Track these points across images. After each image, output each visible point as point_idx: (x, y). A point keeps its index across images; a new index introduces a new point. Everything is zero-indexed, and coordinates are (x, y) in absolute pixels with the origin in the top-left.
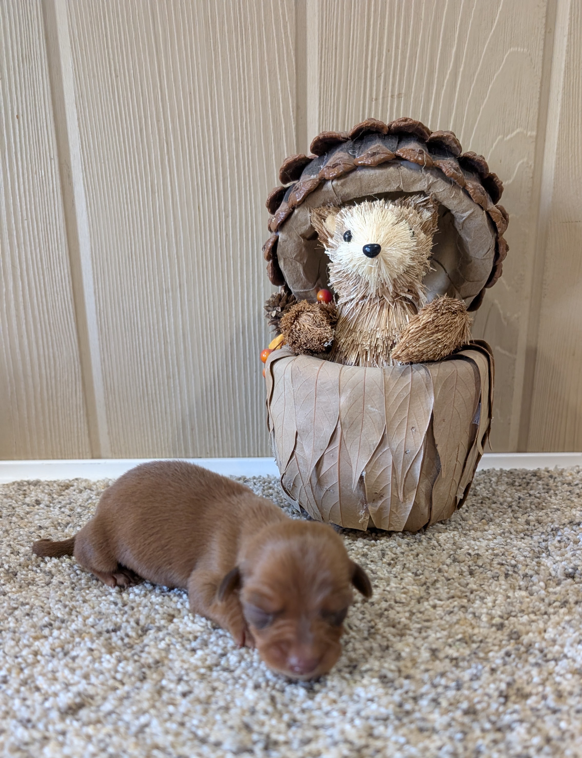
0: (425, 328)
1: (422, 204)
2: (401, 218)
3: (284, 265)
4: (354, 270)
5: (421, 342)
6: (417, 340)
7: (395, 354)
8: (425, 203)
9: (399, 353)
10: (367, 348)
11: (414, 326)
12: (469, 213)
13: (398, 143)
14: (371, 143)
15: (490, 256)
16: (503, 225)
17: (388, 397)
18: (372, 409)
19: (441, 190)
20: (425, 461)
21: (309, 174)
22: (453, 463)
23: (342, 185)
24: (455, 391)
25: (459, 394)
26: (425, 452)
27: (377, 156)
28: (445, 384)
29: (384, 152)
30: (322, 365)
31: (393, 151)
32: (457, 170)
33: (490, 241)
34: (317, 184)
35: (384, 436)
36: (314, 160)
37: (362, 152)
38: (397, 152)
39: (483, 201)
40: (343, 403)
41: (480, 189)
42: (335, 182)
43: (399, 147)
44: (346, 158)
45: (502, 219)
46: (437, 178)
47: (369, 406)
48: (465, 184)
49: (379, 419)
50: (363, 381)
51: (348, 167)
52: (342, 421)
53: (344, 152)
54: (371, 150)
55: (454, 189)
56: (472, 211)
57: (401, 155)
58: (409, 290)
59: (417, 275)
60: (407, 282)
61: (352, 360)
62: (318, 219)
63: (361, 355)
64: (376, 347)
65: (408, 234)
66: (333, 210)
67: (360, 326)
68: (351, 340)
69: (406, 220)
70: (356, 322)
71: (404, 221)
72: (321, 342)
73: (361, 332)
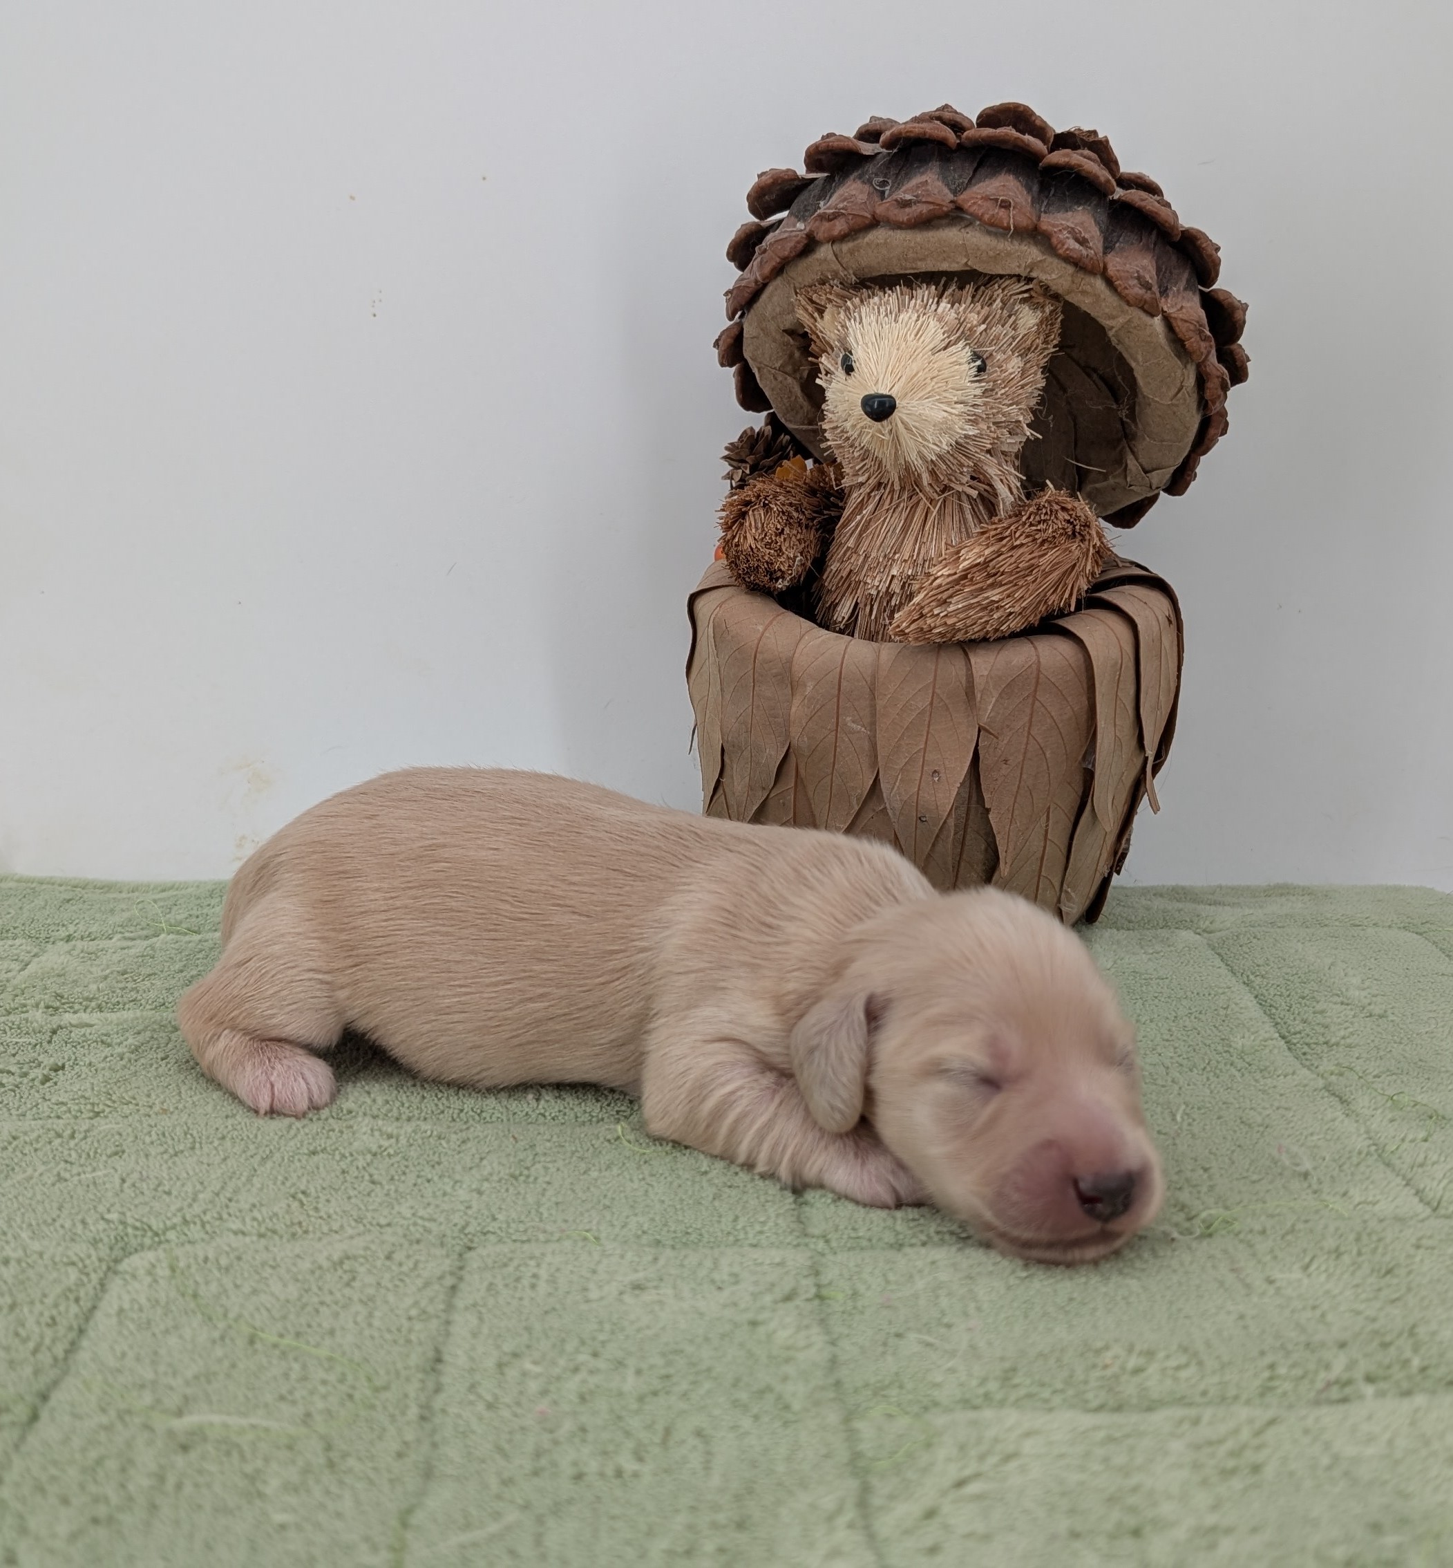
0: (964, 577)
1: (1020, 296)
2: (960, 333)
5: (951, 608)
6: (945, 602)
7: (898, 626)
8: (1026, 295)
9: (904, 624)
10: (874, 592)
11: (945, 572)
12: (1121, 320)
13: (975, 171)
14: (919, 167)
15: (1185, 400)
16: (1203, 344)
17: (885, 707)
18: (854, 726)
19: (1054, 276)
20: (968, 837)
21: (797, 217)
22: (1036, 844)
23: (851, 252)
24: (1033, 704)
25: (1043, 709)
26: (967, 820)
27: (914, 208)
28: (1009, 689)
29: (930, 200)
30: (771, 623)
31: (955, 192)
32: (1083, 242)
33: (1179, 373)
34: (800, 247)
35: (876, 781)
36: (816, 182)
37: (897, 185)
38: (961, 198)
39: (1146, 302)
40: (797, 709)
41: (1139, 278)
42: (836, 247)
43: (973, 181)
44: (862, 197)
45: (1201, 332)
46: (1043, 253)
47: (849, 719)
48: (1105, 268)
49: (866, 745)
50: (838, 670)
51: (859, 220)
52: (795, 742)
53: (864, 182)
54: (905, 192)
55: (1081, 275)
56: (1128, 318)
57: (966, 206)
58: (973, 478)
59: (989, 452)
60: (962, 465)
61: (843, 612)
62: (806, 310)
63: (861, 605)
64: (889, 595)
65: (968, 370)
66: (837, 295)
67: (867, 543)
68: (848, 570)
69: (966, 340)
70: (860, 535)
71: (961, 344)
72: (773, 575)
73: (866, 557)
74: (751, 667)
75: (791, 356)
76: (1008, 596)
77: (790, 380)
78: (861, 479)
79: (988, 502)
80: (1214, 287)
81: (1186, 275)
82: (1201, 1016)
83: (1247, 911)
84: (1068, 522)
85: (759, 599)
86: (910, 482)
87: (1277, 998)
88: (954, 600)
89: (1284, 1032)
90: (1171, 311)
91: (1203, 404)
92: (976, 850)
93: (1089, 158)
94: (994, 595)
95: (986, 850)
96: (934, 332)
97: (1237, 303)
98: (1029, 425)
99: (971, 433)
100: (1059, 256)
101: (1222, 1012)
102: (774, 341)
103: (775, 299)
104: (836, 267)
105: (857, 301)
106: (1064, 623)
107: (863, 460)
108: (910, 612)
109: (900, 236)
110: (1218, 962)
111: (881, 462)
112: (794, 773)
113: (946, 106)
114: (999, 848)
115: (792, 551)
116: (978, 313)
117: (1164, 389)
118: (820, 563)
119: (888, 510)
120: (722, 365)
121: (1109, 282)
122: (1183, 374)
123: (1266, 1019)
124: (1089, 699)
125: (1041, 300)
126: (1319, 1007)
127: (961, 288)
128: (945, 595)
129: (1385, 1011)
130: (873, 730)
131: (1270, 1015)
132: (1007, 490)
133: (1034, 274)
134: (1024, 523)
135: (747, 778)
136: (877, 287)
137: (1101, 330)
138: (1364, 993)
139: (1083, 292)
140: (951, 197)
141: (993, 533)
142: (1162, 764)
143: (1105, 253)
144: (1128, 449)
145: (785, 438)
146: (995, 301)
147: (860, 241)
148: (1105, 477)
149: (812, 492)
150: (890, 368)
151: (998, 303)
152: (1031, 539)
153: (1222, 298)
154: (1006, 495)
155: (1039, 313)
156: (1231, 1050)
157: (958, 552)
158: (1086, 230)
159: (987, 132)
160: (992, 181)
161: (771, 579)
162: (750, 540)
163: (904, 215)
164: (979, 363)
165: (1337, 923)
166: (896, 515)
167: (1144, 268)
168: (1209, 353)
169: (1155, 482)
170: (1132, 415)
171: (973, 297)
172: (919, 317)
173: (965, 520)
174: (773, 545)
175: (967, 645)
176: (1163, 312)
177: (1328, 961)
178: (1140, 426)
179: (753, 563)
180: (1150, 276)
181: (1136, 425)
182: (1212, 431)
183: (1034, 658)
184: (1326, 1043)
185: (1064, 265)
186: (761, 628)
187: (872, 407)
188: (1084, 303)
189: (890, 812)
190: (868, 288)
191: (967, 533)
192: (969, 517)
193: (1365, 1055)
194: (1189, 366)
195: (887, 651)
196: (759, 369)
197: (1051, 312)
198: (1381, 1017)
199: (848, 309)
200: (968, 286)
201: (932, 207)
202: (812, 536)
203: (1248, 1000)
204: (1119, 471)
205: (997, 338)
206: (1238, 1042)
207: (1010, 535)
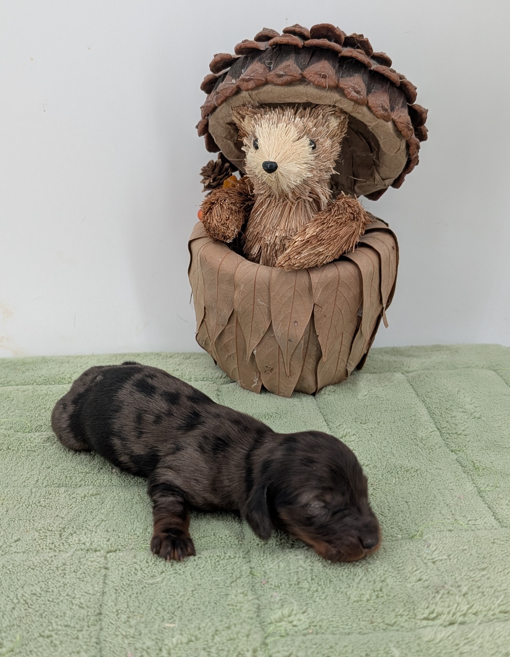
0: (308, 241)
1: (331, 113)
2: (305, 132)
3: (217, 141)
7: (280, 263)
8: (333, 112)
10: (268, 242)
11: (300, 239)
12: (374, 123)
13: (311, 58)
14: (286, 56)
15: (401, 154)
16: (409, 132)
17: (274, 296)
18: (261, 303)
19: (345, 106)
20: (309, 346)
21: (232, 76)
22: (337, 347)
23: (257, 94)
24: (336, 292)
25: (341, 294)
26: (309, 339)
27: (284, 78)
28: (327, 287)
29: (291, 74)
30: (225, 258)
31: (302, 69)
32: (358, 92)
33: (399, 143)
34: (234, 92)
35: (271, 325)
36: (240, 59)
37: (276, 65)
38: (305, 73)
39: (385, 117)
40: (237, 295)
41: (382, 107)
42: (250, 92)
43: (310, 64)
44: (261, 71)
45: (408, 127)
46: (341, 96)
47: (259, 300)
48: (368, 103)
49: (267, 311)
50: (254, 279)
51: (260, 82)
52: (236, 309)
53: (262, 63)
54: (280, 70)
55: (357, 106)
56: (377, 122)
57: (307, 76)
58: (310, 193)
59: (317, 182)
60: (305, 189)
61: (255, 251)
62: (237, 117)
63: (263, 248)
64: (275, 244)
65: (308, 149)
66: (250, 111)
67: (265, 220)
68: (257, 232)
69: (307, 135)
70: (262, 216)
71: (305, 137)
72: (225, 237)
73: (265, 227)
74: (216, 276)
75: (230, 132)
76: (326, 249)
77: (229, 141)
78: (261, 192)
79: (317, 202)
80: (415, 103)
81: (402, 101)
82: (404, 420)
83: (424, 360)
84: (352, 213)
85: (219, 246)
86: (284, 196)
87: (436, 410)
88: (303, 252)
89: (439, 426)
90: (396, 118)
91: (408, 155)
92: (313, 351)
93: (360, 53)
94: (320, 249)
95: (317, 350)
96: (293, 133)
97: (424, 110)
98: (334, 168)
99: (310, 176)
100: (348, 99)
101: (413, 418)
102: (222, 127)
103: (223, 111)
104: (250, 99)
105: (259, 115)
106: (349, 256)
107: (263, 185)
108: (285, 257)
109: (278, 88)
110: (411, 390)
111: (270, 188)
112: (236, 320)
113: (297, 25)
114: (322, 351)
115: (233, 227)
116: (312, 122)
117: (392, 149)
118: (244, 228)
119: (273, 207)
120: (200, 135)
121: (369, 108)
122: (400, 144)
123: (431, 420)
124: (360, 288)
125: (339, 115)
126: (453, 415)
127: (305, 109)
128: (300, 250)
129: (481, 415)
130: (270, 305)
131: (433, 418)
132: (325, 198)
133: (336, 105)
134: (333, 216)
135: (216, 321)
136: (268, 107)
137: (366, 126)
138: (472, 406)
139: (358, 113)
140: (300, 71)
141: (320, 221)
142: (389, 305)
143: (367, 95)
144: (376, 171)
145: (227, 165)
146: (319, 115)
147: (260, 90)
148: (366, 182)
149: (240, 194)
150: (275, 149)
151: (321, 117)
152: (335, 223)
153: (417, 108)
154: (324, 200)
155: (339, 121)
156: (417, 438)
157: (305, 230)
158: (359, 86)
159: (315, 41)
160: (318, 64)
161: (224, 238)
162: (215, 222)
163: (279, 81)
164: (313, 146)
165: (461, 366)
166: (277, 209)
167: (384, 101)
168: (412, 135)
169: (387, 183)
170: (378, 158)
171: (310, 114)
172: (287, 125)
173: (307, 210)
174: (225, 225)
175: (309, 270)
176: (393, 119)
177: (457, 389)
178: (381, 161)
179: (217, 232)
180: (387, 106)
181: (379, 162)
182: (412, 165)
183: (337, 273)
184: (456, 433)
185: (350, 101)
186: (220, 260)
187: (267, 167)
188: (359, 117)
189: (277, 338)
190: (263, 108)
191: (308, 216)
192: (309, 209)
193: (472, 440)
194: (403, 140)
195: (275, 272)
196: (216, 137)
197: (344, 118)
198: (479, 418)
199: (255, 119)
200: (307, 109)
201: (292, 77)
202: (241, 216)
203: (424, 411)
204: (372, 179)
205: (320, 132)
206: (420, 434)
207: (327, 222)
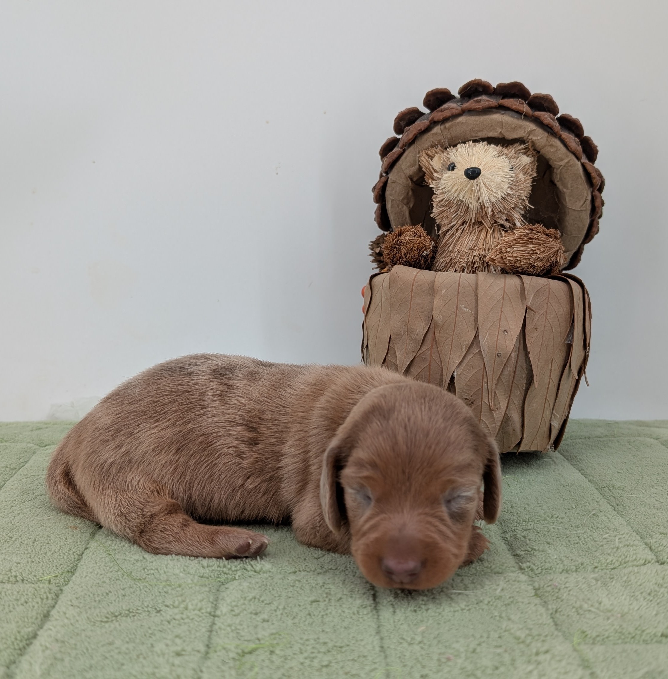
1: (522, 151)
2: (502, 154)
3: (391, 208)
4: (456, 195)
8: (524, 150)
15: (585, 209)
17: (482, 298)
18: (465, 309)
19: (538, 138)
22: (546, 378)
23: (449, 129)
24: (547, 304)
25: (551, 307)
26: (517, 358)
27: (482, 102)
28: (538, 292)
38: (501, 102)
39: (577, 151)
40: (436, 302)
41: (574, 140)
42: (442, 125)
44: (455, 106)
46: (536, 126)
47: (463, 306)
48: (561, 135)
49: (472, 319)
50: (458, 283)
51: (456, 111)
52: (435, 320)
53: (453, 103)
56: (566, 160)
57: (503, 104)
58: (507, 219)
59: (513, 208)
67: (458, 247)
69: (506, 156)
71: (504, 157)
73: (459, 252)
74: (410, 290)
77: (405, 207)
95: (525, 378)
102: (402, 184)
104: (441, 137)
109: (473, 118)
112: (432, 338)
114: (534, 373)
119: (468, 233)
120: (373, 202)
121: (562, 141)
122: (587, 193)
125: (531, 153)
130: (476, 310)
133: (529, 138)
139: (551, 146)
147: (454, 121)
155: (528, 159)
163: (477, 106)
166: (471, 234)
183: (547, 282)
186: (415, 273)
187: (469, 174)
188: (550, 152)
189: (482, 351)
197: (533, 161)
